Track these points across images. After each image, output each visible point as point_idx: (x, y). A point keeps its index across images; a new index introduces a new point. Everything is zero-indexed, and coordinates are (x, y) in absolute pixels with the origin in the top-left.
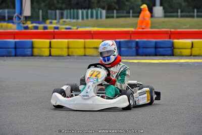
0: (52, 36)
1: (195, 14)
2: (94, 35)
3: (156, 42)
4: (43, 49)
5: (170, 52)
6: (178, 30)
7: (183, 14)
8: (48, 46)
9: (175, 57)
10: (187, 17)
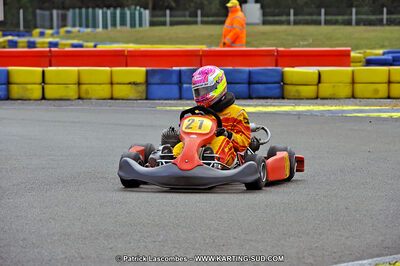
0: (47, 59)
1: (323, 17)
2: (129, 59)
3: (250, 72)
4: (29, 86)
5: (277, 92)
6: (293, 49)
7: (300, 18)
8: (40, 80)
9: (286, 101)
10: (307, 23)
